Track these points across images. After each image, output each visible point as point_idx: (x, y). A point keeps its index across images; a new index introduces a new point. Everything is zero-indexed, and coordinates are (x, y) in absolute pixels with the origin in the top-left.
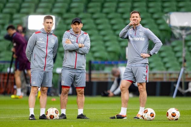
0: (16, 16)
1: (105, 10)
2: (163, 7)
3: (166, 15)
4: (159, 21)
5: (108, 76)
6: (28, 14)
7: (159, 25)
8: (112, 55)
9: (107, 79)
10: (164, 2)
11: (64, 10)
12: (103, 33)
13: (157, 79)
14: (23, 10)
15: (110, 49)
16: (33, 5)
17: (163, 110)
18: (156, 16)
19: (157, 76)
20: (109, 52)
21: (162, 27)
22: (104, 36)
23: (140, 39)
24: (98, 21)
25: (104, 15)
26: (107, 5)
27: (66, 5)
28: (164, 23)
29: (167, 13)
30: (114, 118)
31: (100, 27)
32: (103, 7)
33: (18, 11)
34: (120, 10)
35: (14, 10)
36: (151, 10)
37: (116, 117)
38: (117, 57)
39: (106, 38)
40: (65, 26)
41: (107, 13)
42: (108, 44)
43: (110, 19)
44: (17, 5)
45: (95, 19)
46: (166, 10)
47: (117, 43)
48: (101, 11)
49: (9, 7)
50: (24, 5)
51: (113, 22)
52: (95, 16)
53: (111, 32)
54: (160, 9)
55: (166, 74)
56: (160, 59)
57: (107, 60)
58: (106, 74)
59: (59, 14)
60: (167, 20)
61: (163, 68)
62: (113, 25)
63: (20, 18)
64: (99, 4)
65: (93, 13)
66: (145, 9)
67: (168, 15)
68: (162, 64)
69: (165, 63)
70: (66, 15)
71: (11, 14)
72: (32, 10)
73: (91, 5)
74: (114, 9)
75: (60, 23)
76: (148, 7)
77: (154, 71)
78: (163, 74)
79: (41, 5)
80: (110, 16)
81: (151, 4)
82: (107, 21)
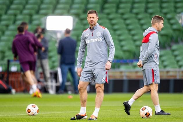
0: (35, 17)
1: (121, 11)
2: (176, 8)
3: (178, 15)
4: (172, 21)
5: (123, 74)
6: (46, 15)
7: (172, 24)
8: (127, 54)
9: (122, 76)
10: (176, 2)
11: (81, 11)
12: (118, 32)
13: (171, 76)
14: (42, 11)
15: (125, 48)
16: (51, 6)
17: (176, 106)
18: (169, 16)
19: (171, 74)
20: (125, 51)
21: (175, 27)
22: (119, 35)
23: (97, 40)
24: (114, 22)
25: (119, 16)
26: (122, 5)
27: (83, 6)
28: (177, 23)
29: (179, 13)
30: (74, 119)
31: (116, 27)
32: (118, 8)
33: (37, 12)
34: (135, 11)
35: (33, 12)
36: (165, 11)
37: (76, 118)
38: (132, 56)
39: (122, 38)
40: (82, 26)
41: (122, 14)
42: (123, 43)
43: (125, 19)
44: (36, 7)
45: (111, 19)
46: (179, 10)
47: (132, 42)
48: (117, 12)
49: (28, 9)
50: (43, 6)
51: (128, 22)
52: (111, 16)
53: (126, 32)
54: (173, 9)
55: (179, 72)
56: (173, 57)
57: (122, 59)
58: (121, 72)
59: (77, 15)
60: (179, 20)
61: (176, 66)
62: (128, 25)
63: (39, 19)
64: (115, 5)
65: (108, 14)
66: (159, 9)
67: (181, 15)
68: (175, 62)
69: (178, 61)
70: (83, 16)
71: (31, 15)
72: (50, 11)
73: (107, 6)
74: (128, 10)
75: (77, 23)
76: (161, 8)
77: (168, 69)
78: (176, 72)
79: (60, 6)
80: (125, 16)
81: (164, 5)
82: (122, 21)
